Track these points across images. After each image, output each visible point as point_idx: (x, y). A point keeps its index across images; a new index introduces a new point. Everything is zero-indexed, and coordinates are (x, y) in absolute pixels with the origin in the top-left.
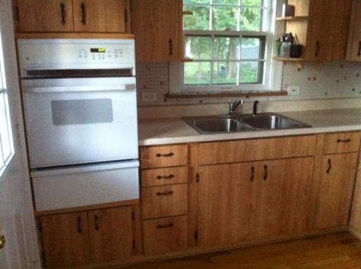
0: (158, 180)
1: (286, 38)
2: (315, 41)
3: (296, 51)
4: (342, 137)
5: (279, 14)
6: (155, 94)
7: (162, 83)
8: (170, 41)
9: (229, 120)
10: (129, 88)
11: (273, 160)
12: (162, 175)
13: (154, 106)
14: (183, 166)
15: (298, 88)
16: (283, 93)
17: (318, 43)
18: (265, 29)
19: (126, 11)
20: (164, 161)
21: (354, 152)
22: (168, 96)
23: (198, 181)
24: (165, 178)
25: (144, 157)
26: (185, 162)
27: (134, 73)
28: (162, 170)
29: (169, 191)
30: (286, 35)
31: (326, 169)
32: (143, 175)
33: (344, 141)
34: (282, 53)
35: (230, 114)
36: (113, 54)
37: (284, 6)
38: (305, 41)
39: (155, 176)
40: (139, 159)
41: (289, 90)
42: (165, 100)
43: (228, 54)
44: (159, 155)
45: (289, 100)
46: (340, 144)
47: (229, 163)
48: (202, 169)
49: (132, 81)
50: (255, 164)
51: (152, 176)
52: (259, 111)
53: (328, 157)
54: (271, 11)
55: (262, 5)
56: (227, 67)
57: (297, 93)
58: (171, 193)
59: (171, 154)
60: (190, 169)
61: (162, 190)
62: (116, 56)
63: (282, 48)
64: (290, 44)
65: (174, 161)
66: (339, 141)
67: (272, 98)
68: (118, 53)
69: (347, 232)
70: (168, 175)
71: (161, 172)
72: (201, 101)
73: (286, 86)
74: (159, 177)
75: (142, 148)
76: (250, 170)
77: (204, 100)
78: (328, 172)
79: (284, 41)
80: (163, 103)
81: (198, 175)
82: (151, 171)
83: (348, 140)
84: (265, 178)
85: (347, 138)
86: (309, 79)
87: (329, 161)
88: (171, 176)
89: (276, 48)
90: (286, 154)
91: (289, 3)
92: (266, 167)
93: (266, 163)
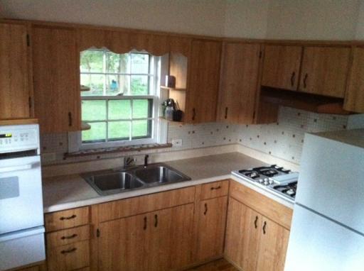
0: (62, 241)
1: (170, 103)
2: (191, 109)
3: (177, 116)
4: (215, 186)
5: (163, 84)
6: (54, 154)
7: (61, 144)
8: (70, 114)
9: (124, 174)
10: (34, 166)
11: (162, 209)
12: (65, 235)
13: (54, 165)
14: (85, 225)
15: (181, 141)
16: (169, 145)
17: (194, 110)
18: (152, 94)
19: (30, 98)
20: (67, 223)
21: (224, 196)
22: (66, 155)
23: (98, 236)
24: (69, 238)
25: (49, 222)
26: (86, 221)
27: (39, 152)
28: (65, 231)
29: (72, 248)
30: (169, 100)
31: (204, 211)
32: (48, 238)
33: (216, 189)
34: (167, 115)
35: (124, 167)
36: (19, 138)
37: (167, 77)
38: (184, 108)
39: (59, 238)
40: (45, 226)
41: (173, 142)
42: (64, 159)
43: (119, 68)
44: (62, 219)
45: (174, 151)
46: (214, 190)
47: (125, 217)
48: (101, 225)
49: (37, 159)
50: (147, 215)
51: (57, 237)
52: (149, 162)
53: (205, 202)
54: (156, 78)
55: (149, 72)
56: (119, 81)
57: (180, 144)
58: (74, 249)
59: (74, 216)
60: (92, 227)
61: (66, 248)
62: (22, 140)
63: (166, 111)
64: (172, 108)
65: (76, 221)
66: (212, 189)
67: (160, 150)
68: (24, 136)
69: (222, 259)
70: (72, 235)
71: (65, 233)
72: (98, 157)
73: (171, 139)
74: (63, 238)
75: (46, 215)
76: (143, 220)
77: (101, 156)
78: (205, 213)
79: (168, 105)
80: (62, 161)
81: (98, 231)
82: (55, 234)
83: (219, 187)
84: (156, 225)
85: (218, 185)
86: (189, 133)
87: (206, 205)
88: (74, 236)
89: (162, 111)
90: (172, 204)
91: (171, 74)
92: (156, 216)
93: (157, 213)
